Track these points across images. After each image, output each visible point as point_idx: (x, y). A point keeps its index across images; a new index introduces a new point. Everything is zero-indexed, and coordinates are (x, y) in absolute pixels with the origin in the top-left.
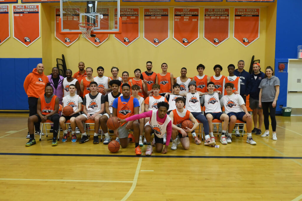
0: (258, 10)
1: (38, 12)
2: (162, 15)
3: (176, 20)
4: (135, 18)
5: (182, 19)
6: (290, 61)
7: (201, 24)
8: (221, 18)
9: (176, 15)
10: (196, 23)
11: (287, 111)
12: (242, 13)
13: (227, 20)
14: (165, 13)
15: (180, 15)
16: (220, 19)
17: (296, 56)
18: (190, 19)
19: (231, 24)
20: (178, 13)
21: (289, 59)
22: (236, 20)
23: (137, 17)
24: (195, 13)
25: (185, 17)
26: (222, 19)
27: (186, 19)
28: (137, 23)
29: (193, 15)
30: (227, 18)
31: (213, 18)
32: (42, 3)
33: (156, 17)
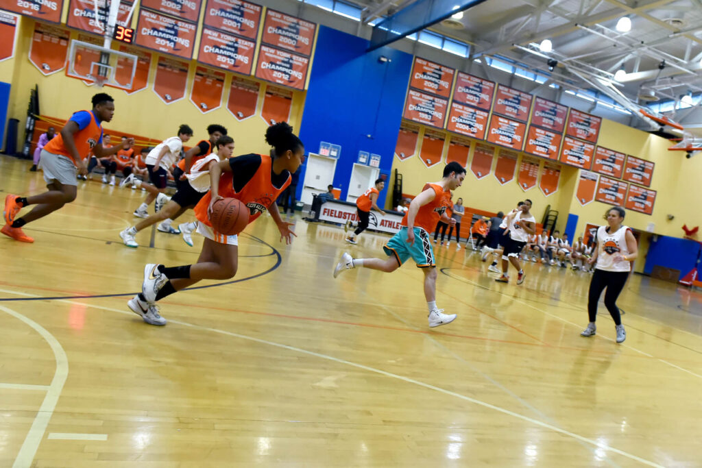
0: (291, 93)
1: (14, 26)
2: (181, 70)
3: (197, 80)
4: (144, 63)
5: (204, 80)
6: (311, 155)
7: (226, 92)
8: (250, 91)
9: (197, 74)
10: (220, 90)
11: (299, 205)
12: (274, 92)
13: (256, 95)
14: (184, 68)
15: (202, 75)
16: (248, 93)
17: (317, 151)
18: (214, 83)
19: (260, 101)
20: (200, 72)
21: (310, 153)
22: (266, 98)
23: (148, 63)
24: (221, 78)
25: (208, 80)
26: (250, 93)
27: (209, 82)
28: (147, 71)
29: (218, 80)
30: (257, 92)
31: (240, 88)
32: (24, 15)
33: (173, 70)
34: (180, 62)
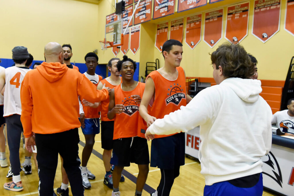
1: (139, 31)
2: (218, 17)
3: (229, 19)
5: (234, 17)
9: (229, 14)
10: (246, 19)
13: (278, 9)
14: (220, 14)
15: (232, 14)
18: (240, 16)
22: (288, 7)
23: (200, 22)
24: (245, 8)
26: (273, 9)
27: (237, 16)
29: (243, 11)
30: (278, 6)
31: (262, 10)
32: (142, 23)
33: (213, 19)
34: (217, 11)
